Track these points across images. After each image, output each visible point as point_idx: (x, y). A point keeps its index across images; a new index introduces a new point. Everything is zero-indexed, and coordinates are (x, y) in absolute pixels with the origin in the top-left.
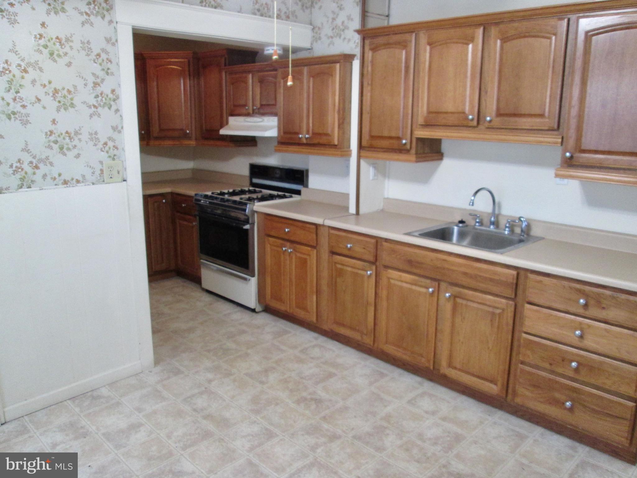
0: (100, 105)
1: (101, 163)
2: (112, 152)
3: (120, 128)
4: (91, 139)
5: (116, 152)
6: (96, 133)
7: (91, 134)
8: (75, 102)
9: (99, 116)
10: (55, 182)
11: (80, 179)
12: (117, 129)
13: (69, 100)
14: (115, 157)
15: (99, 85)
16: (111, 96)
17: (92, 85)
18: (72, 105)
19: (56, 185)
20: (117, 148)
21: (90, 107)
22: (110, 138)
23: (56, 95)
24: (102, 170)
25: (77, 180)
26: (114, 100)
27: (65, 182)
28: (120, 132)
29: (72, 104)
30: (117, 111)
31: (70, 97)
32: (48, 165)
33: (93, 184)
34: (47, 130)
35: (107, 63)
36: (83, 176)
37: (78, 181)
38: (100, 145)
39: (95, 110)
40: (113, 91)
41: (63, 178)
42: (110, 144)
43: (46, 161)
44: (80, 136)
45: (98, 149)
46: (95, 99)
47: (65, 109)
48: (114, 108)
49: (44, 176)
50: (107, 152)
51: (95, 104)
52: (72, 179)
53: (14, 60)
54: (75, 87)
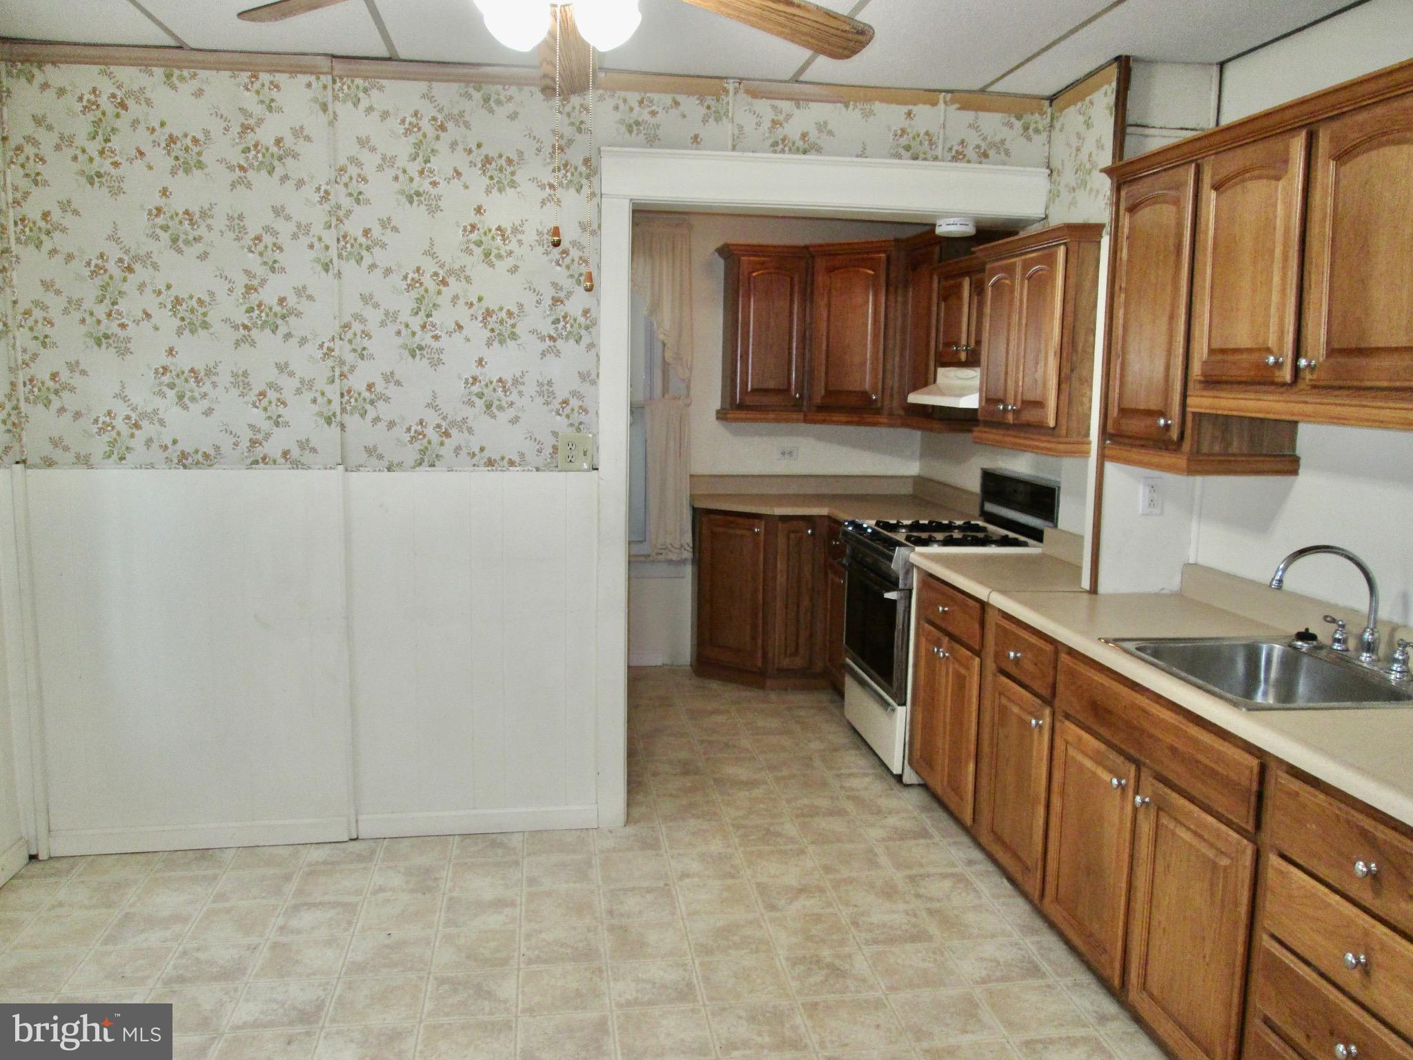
0: (560, 335)
1: (555, 434)
2: (576, 418)
3: (593, 376)
4: (541, 393)
5: (583, 417)
6: (550, 383)
7: (540, 384)
9: (558, 354)
10: (475, 461)
11: (516, 458)
12: (590, 378)
13: (509, 328)
14: (581, 427)
15: (562, 302)
16: (582, 320)
17: (550, 302)
19: (474, 465)
20: (586, 411)
21: (542, 339)
22: (574, 393)
23: (489, 319)
24: (555, 448)
25: (510, 460)
26: (587, 328)
27: (490, 463)
28: (594, 383)
29: (513, 333)
30: (591, 346)
32: (465, 431)
33: (538, 470)
34: (467, 375)
35: (580, 264)
36: (522, 455)
37: (512, 463)
38: (556, 405)
39: (552, 344)
40: (586, 312)
41: (486, 454)
42: (574, 403)
43: (463, 425)
44: (521, 388)
45: (551, 411)
46: (554, 326)
47: (501, 342)
48: (586, 340)
49: (458, 449)
50: (568, 417)
51: (552, 333)
52: (503, 458)
53: (429, 266)
54: (521, 306)
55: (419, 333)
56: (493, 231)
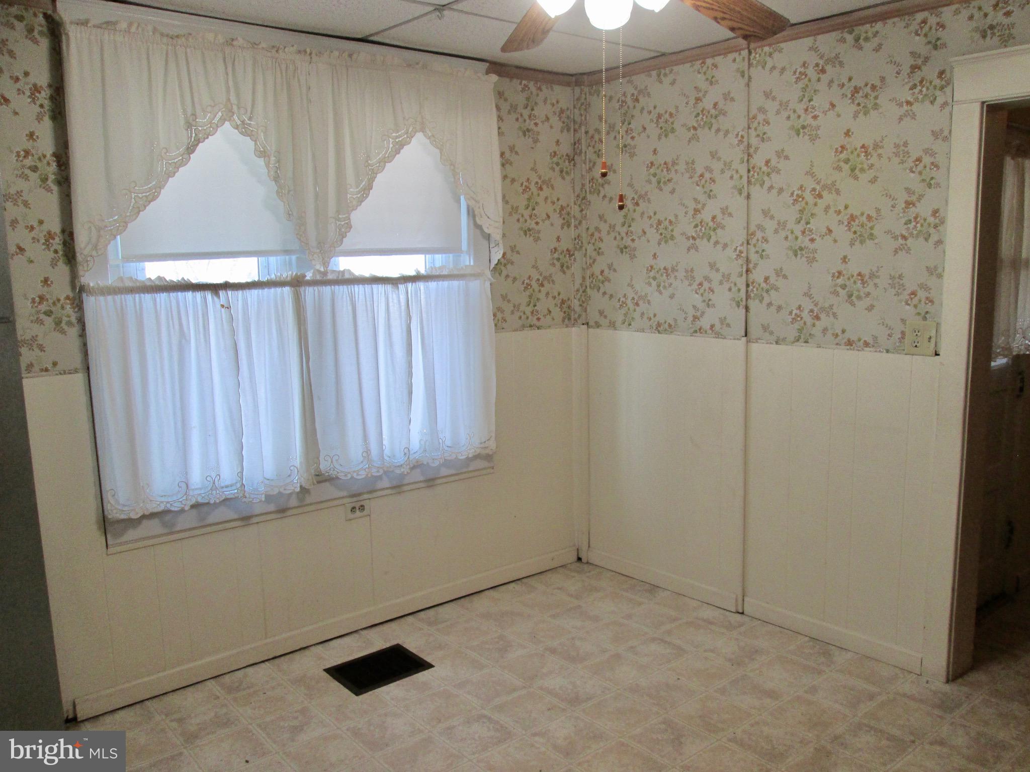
0: (911, 234)
1: (903, 321)
2: (922, 308)
3: (939, 270)
4: (893, 286)
5: (929, 307)
6: (900, 277)
7: (892, 278)
8: (875, 232)
9: (908, 251)
10: (837, 340)
11: (870, 341)
12: (935, 272)
13: (868, 230)
14: (928, 316)
15: (914, 205)
16: (931, 220)
17: (903, 205)
18: (872, 237)
19: (837, 344)
20: (932, 302)
21: (895, 238)
22: (922, 286)
23: (852, 223)
24: (903, 333)
25: (865, 341)
26: (936, 227)
27: (850, 343)
28: (939, 276)
29: (872, 234)
30: (939, 242)
31: (870, 225)
32: (832, 316)
33: (888, 351)
34: (834, 270)
35: (931, 170)
36: (875, 338)
37: (866, 344)
38: (905, 296)
39: (903, 242)
40: (935, 213)
41: (847, 335)
42: (922, 294)
43: (829, 310)
44: (877, 281)
45: (901, 301)
46: (905, 226)
47: (862, 242)
48: (934, 238)
49: (825, 330)
50: (915, 306)
51: (905, 233)
52: (859, 340)
53: (810, 184)
54: (878, 210)
55: (800, 237)
56: (859, 149)
